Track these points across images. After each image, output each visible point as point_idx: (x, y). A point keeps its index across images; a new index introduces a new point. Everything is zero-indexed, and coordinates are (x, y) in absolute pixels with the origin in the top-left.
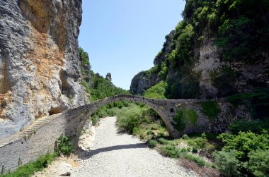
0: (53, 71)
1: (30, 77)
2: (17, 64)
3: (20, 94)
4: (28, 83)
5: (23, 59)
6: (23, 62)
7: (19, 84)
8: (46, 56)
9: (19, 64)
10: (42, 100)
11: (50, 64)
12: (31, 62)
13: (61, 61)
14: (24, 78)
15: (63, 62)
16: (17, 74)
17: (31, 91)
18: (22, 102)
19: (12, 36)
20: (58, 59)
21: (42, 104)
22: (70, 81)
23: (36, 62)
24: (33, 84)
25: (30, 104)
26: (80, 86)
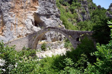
0: (27, 15)
1: (13, 19)
2: (6, 15)
3: (8, 27)
4: (12, 22)
5: (9, 12)
6: (9, 14)
7: (7, 23)
8: (22, 8)
9: (7, 15)
10: (21, 30)
11: (25, 11)
12: (13, 13)
13: (35, 8)
14: (10, 20)
15: (36, 8)
16: (6, 19)
17: (14, 26)
18: (9, 30)
19: (3, 4)
20: (32, 7)
21: (21, 31)
22: (43, 19)
23: (16, 12)
24: (14, 22)
25: (13, 31)
26: (52, 21)
